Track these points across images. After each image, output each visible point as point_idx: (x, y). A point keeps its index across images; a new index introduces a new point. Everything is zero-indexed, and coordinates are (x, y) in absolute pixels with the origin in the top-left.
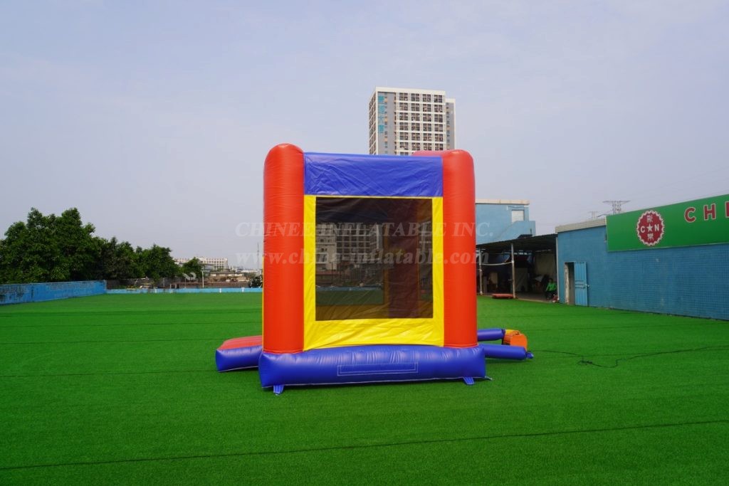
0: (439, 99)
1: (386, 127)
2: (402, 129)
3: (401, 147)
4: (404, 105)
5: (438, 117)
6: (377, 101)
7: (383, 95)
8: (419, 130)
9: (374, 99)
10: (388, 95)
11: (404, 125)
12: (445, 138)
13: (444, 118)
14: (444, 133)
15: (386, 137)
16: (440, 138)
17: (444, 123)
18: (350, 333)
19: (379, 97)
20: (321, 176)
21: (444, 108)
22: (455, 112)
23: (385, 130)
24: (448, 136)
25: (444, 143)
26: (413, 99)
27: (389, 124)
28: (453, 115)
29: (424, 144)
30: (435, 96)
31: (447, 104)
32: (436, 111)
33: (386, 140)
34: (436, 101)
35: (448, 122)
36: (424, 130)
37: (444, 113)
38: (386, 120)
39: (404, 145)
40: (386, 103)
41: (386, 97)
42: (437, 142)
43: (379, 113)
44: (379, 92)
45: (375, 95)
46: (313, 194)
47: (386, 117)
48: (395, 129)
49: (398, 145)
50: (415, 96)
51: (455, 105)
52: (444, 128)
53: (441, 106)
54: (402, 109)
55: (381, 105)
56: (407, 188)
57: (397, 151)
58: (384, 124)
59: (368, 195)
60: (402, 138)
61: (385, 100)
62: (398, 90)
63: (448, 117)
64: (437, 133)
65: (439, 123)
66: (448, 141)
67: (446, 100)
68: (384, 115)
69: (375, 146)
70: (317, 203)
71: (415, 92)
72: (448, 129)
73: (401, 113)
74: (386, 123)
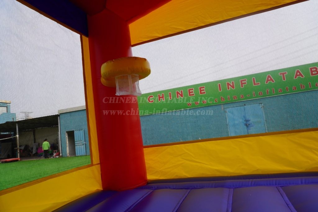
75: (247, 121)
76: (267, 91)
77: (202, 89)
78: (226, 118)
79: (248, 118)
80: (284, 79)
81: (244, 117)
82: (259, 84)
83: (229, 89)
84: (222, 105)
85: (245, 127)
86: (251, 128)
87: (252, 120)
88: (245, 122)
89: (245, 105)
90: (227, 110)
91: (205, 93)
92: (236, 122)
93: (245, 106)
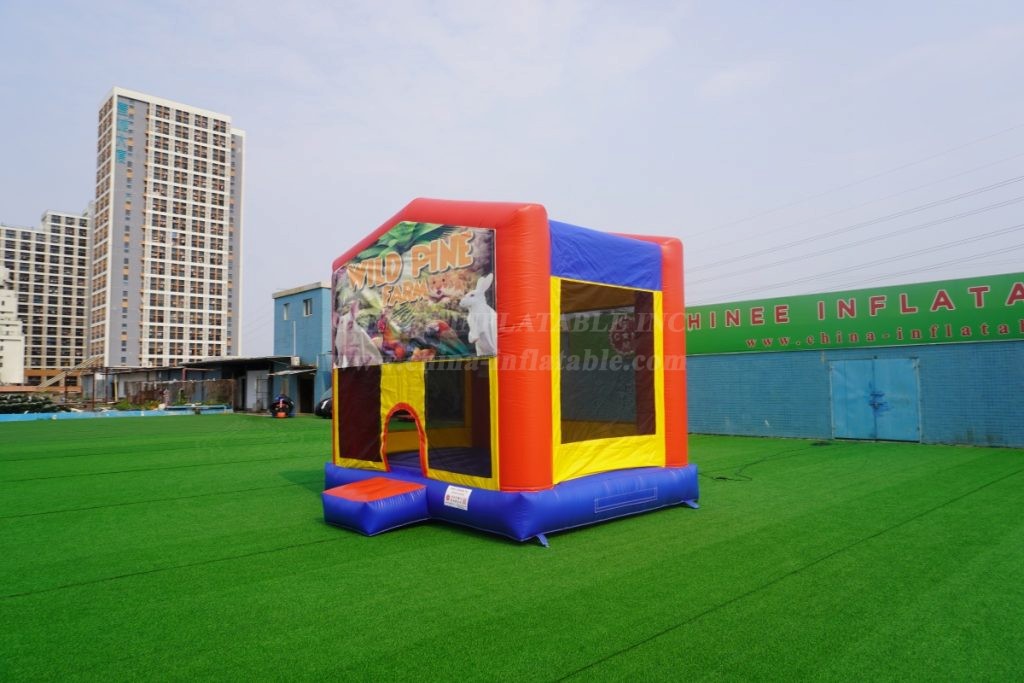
0: (221, 126)
1: (130, 155)
2: (157, 161)
3: (155, 190)
4: (162, 125)
5: (219, 154)
6: (115, 109)
7: (127, 102)
8: (186, 168)
9: (109, 105)
10: (136, 104)
11: (161, 157)
12: (227, 186)
13: (228, 157)
14: (227, 179)
15: (129, 171)
16: (218, 184)
17: (227, 164)
18: (589, 459)
19: (119, 104)
20: (566, 253)
21: (228, 142)
22: (245, 151)
23: (128, 159)
24: (232, 184)
25: (226, 193)
26: (179, 119)
27: (134, 152)
28: (240, 155)
29: (195, 191)
30: (215, 120)
31: (233, 136)
32: (216, 145)
33: (129, 175)
34: (216, 128)
35: (233, 164)
36: (195, 170)
37: (228, 150)
38: (130, 143)
39: (161, 188)
40: (131, 116)
41: (132, 107)
42: (215, 192)
43: (118, 129)
44: (119, 96)
45: (111, 100)
46: (559, 276)
47: (131, 139)
48: (147, 160)
49: (150, 187)
50: (182, 115)
51: (244, 140)
52: (227, 171)
53: (223, 138)
54: (159, 131)
55: (122, 118)
56: (635, 277)
57: (148, 195)
58: (126, 149)
59: (604, 282)
60: (157, 176)
61: (130, 111)
62: (154, 100)
63: (233, 156)
64: (215, 177)
65: (218, 163)
66: (232, 191)
67: (232, 130)
68: (126, 135)
69: (108, 182)
70: (562, 288)
71: (183, 108)
72: (234, 174)
73: (157, 137)
74: (130, 148)
75: (876, 395)
76: (933, 330)
77: (780, 311)
78: (828, 383)
79: (879, 388)
80: (979, 304)
81: (870, 385)
82: (914, 310)
83: (841, 315)
84: (823, 353)
85: (870, 408)
86: (885, 413)
87: (888, 395)
88: (871, 398)
89: (876, 358)
90: (833, 365)
91: (786, 320)
92: (851, 396)
93: (876, 361)
